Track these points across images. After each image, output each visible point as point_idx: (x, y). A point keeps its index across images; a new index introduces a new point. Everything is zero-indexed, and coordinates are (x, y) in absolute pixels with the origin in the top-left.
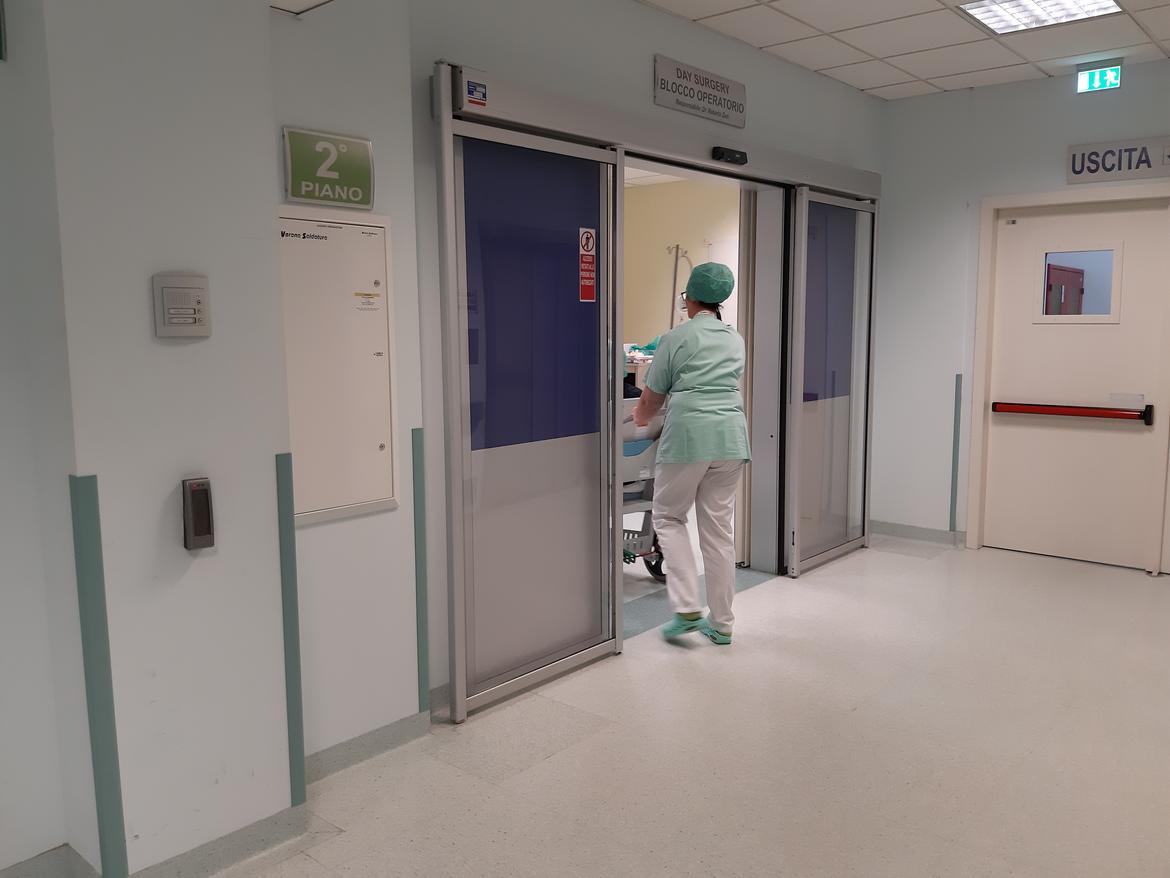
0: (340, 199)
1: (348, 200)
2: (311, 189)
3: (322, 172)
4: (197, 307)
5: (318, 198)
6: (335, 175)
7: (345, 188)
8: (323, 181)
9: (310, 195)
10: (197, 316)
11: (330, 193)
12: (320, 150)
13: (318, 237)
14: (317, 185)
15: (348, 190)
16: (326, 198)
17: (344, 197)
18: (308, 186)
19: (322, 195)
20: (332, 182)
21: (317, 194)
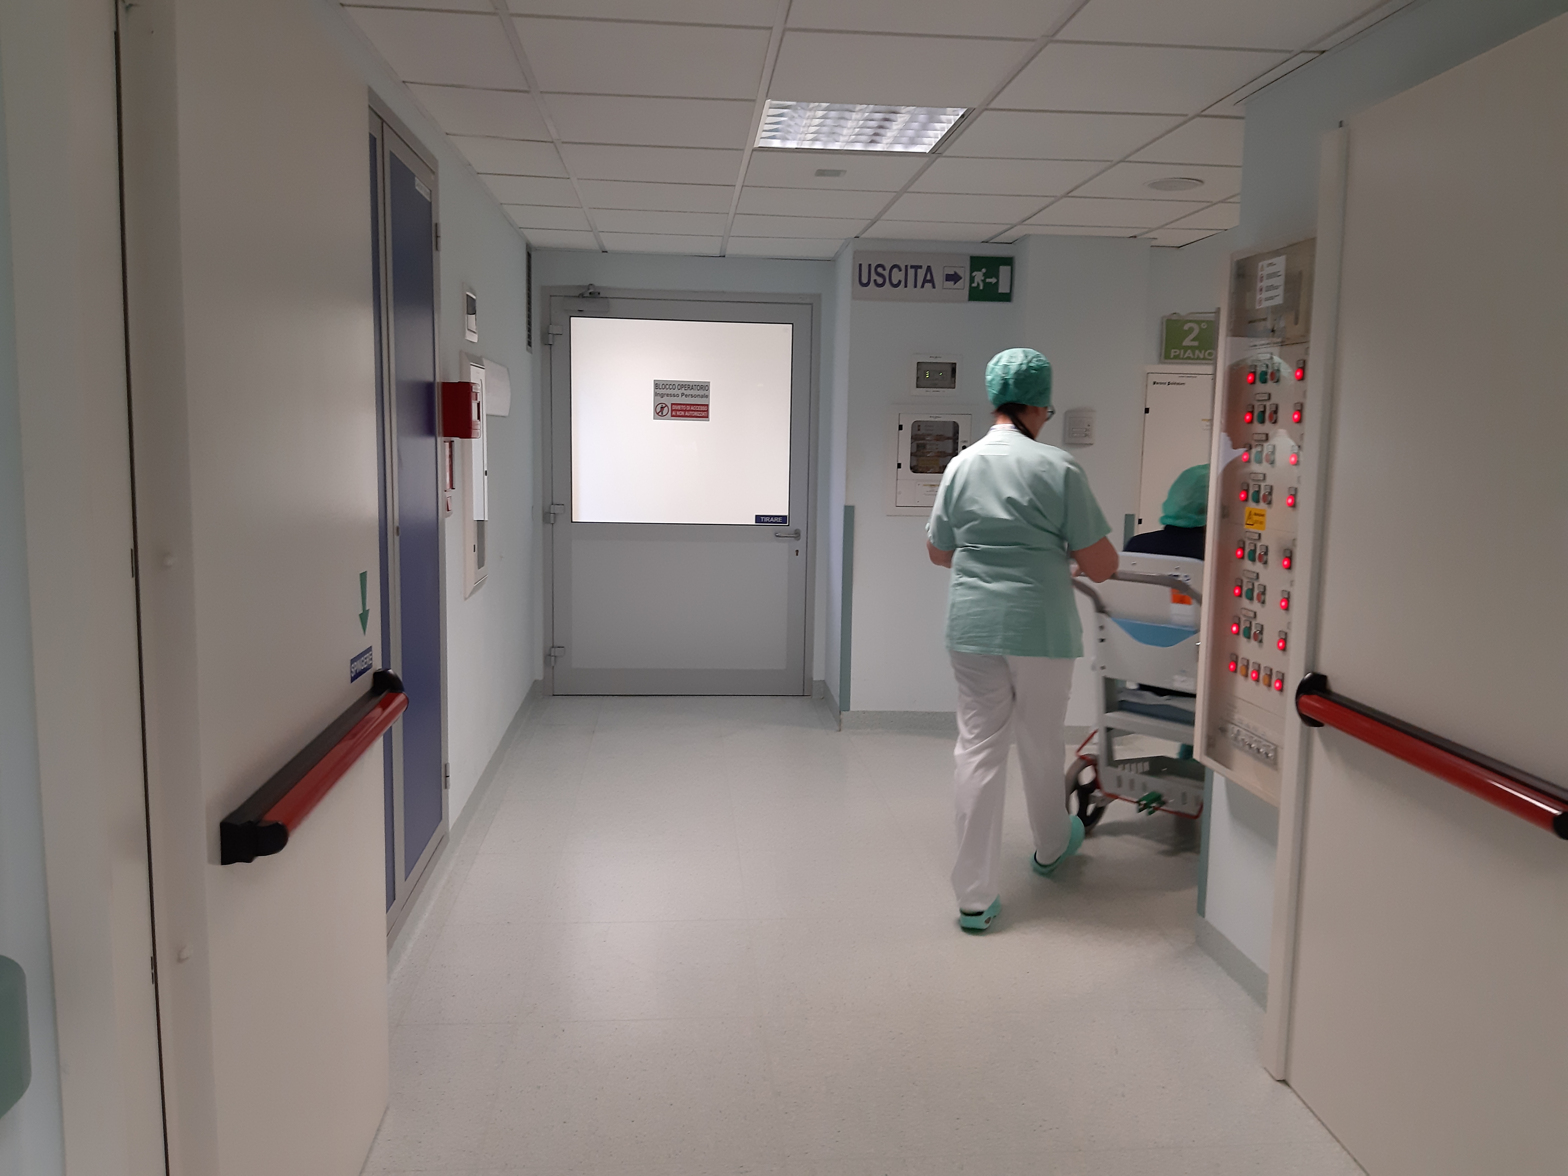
0: (1198, 358)
1: (1204, 359)
2: (1177, 353)
3: (1187, 342)
4: (1088, 428)
5: (1182, 359)
6: (1196, 344)
7: (1203, 352)
8: (1186, 348)
9: (1176, 357)
10: (1087, 433)
11: (1191, 355)
12: (1187, 329)
13: (1178, 384)
14: (1182, 351)
15: (1205, 353)
16: (1189, 358)
17: (1202, 356)
18: (1175, 352)
19: (1185, 357)
20: (1193, 348)
21: (1181, 356)
